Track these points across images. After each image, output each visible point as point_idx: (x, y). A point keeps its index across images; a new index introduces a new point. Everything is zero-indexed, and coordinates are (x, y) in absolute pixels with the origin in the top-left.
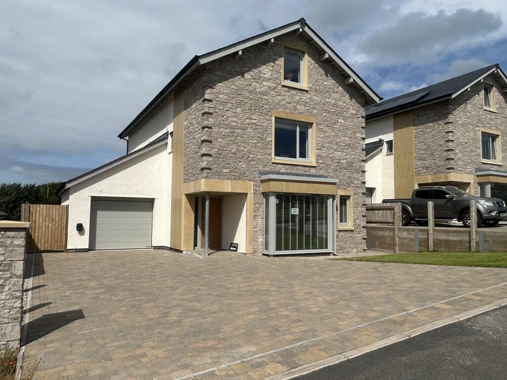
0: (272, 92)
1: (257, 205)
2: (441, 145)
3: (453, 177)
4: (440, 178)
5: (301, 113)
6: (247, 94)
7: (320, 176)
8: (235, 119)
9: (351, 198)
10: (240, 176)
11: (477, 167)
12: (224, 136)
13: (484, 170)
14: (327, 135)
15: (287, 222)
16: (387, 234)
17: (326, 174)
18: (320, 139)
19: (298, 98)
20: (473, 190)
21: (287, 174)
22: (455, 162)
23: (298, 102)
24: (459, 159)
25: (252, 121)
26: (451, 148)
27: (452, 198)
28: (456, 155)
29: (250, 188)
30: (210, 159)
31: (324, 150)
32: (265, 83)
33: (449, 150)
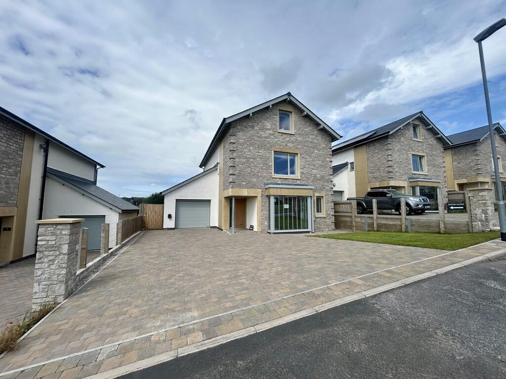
0: (272, 137)
1: (264, 203)
2: (384, 164)
3: (392, 183)
4: (384, 184)
5: (290, 148)
6: (256, 139)
7: (303, 185)
8: (249, 153)
9: (324, 198)
10: (253, 186)
11: (409, 176)
12: (243, 164)
13: (415, 178)
14: (307, 160)
15: (281, 212)
16: (348, 219)
17: (307, 184)
18: (302, 163)
19: (288, 139)
20: (408, 191)
21: (282, 184)
22: (394, 173)
23: (288, 142)
24: (397, 172)
25: (260, 154)
26: (390, 165)
27: (391, 196)
28: (394, 169)
29: (259, 193)
30: (234, 177)
31: (305, 169)
32: (267, 132)
33: (389, 167)
